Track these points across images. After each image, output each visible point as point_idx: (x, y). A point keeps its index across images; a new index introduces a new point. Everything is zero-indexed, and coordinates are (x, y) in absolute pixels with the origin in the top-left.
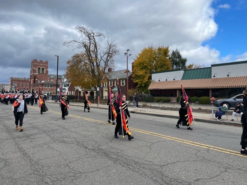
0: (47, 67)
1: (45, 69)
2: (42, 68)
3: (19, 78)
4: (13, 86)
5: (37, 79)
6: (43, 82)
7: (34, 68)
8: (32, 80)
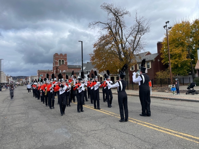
0: (66, 59)
1: (64, 61)
2: (62, 60)
3: (44, 70)
4: (40, 77)
5: (59, 70)
6: (64, 71)
7: (56, 61)
8: (55, 71)
